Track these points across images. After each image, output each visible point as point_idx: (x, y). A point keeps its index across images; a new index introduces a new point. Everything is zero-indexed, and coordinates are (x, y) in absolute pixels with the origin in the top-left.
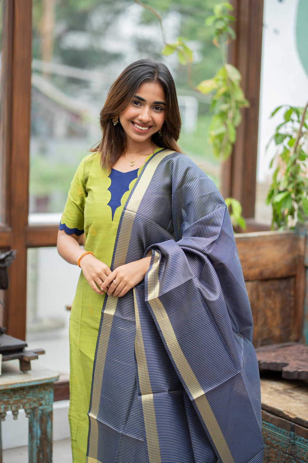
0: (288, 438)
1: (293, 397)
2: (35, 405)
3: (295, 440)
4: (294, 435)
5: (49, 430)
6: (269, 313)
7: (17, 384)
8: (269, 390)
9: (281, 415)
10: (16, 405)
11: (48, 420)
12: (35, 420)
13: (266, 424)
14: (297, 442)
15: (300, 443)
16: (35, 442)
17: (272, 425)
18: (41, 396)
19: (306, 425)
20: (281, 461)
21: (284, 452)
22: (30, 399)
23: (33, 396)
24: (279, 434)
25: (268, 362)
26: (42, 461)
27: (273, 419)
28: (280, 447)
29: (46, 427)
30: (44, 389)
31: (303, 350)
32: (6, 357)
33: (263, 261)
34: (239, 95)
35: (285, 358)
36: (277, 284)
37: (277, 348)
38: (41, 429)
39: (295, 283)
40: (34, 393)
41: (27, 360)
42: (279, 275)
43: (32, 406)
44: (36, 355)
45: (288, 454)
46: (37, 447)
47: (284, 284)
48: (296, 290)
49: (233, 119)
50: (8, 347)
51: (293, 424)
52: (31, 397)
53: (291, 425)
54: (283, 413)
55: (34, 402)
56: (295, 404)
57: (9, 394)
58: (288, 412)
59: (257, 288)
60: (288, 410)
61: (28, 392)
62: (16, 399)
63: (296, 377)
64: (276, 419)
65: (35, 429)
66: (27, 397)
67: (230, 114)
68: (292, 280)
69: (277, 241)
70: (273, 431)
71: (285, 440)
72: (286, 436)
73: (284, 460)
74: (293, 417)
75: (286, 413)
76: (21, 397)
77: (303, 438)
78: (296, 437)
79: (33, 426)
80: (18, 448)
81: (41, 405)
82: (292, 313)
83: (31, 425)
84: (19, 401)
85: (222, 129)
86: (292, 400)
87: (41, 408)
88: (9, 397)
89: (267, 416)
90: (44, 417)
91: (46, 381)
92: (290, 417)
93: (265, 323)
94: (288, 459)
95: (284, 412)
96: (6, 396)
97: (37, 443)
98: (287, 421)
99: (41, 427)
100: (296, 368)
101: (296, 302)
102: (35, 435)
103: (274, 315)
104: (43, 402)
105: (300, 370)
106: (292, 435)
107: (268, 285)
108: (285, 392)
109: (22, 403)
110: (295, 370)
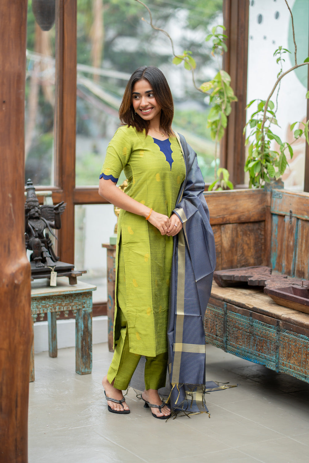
0: (249, 322)
1: (255, 297)
2: (80, 307)
3: (253, 322)
4: (252, 319)
5: (89, 325)
6: (246, 247)
7: (67, 291)
8: (239, 293)
9: (244, 307)
10: (66, 307)
11: (89, 318)
12: (80, 318)
13: (235, 314)
14: (254, 324)
15: (256, 324)
16: (80, 333)
17: (238, 314)
18: (84, 301)
19: (259, 311)
20: (245, 338)
21: (246, 332)
22: (76, 303)
23: (78, 300)
24: (243, 320)
25: (240, 276)
26: (84, 346)
27: (239, 310)
28: (244, 329)
29: (87, 323)
30: (86, 296)
31: (267, 270)
32: (59, 274)
33: (240, 209)
34: (231, 93)
35: (252, 273)
36: (251, 226)
37: (248, 268)
38: (84, 324)
39: (265, 226)
40: (79, 299)
41: (74, 276)
42: (252, 220)
43: (78, 308)
44: (80, 273)
45: (249, 333)
46: (82, 337)
47: (256, 226)
48: (265, 231)
49: (225, 110)
50: (61, 267)
51: (251, 311)
52: (77, 302)
53: (250, 312)
54: (246, 306)
55: (79, 305)
56: (254, 301)
57: (61, 299)
58: (248, 304)
59: (236, 228)
60: (249, 303)
61: (75, 298)
62: (67, 302)
63: (257, 284)
64: (241, 310)
65: (80, 325)
66: (74, 301)
67: (223, 107)
68: (263, 224)
69: (251, 195)
70: (239, 319)
71: (246, 323)
72: (247, 321)
73: (246, 337)
74: (251, 307)
75: (247, 305)
76: (70, 301)
77: (257, 320)
78: (253, 320)
79: (79, 323)
80: (69, 348)
81: (84, 307)
82: (263, 248)
83: (77, 322)
84: (69, 304)
85: (217, 118)
86: (253, 298)
87: (84, 309)
88: (61, 300)
89: (236, 308)
90: (86, 316)
91: (87, 291)
92: (249, 307)
93: (243, 254)
94: (249, 336)
95: (246, 304)
96: (60, 300)
97: (81, 334)
98: (247, 310)
99: (84, 322)
100: (258, 278)
101: (265, 239)
102: (80, 328)
103: (249, 248)
104: (85, 305)
105: (259, 280)
106: (251, 320)
107: (244, 226)
108: (250, 294)
109: (70, 306)
110: (256, 279)
